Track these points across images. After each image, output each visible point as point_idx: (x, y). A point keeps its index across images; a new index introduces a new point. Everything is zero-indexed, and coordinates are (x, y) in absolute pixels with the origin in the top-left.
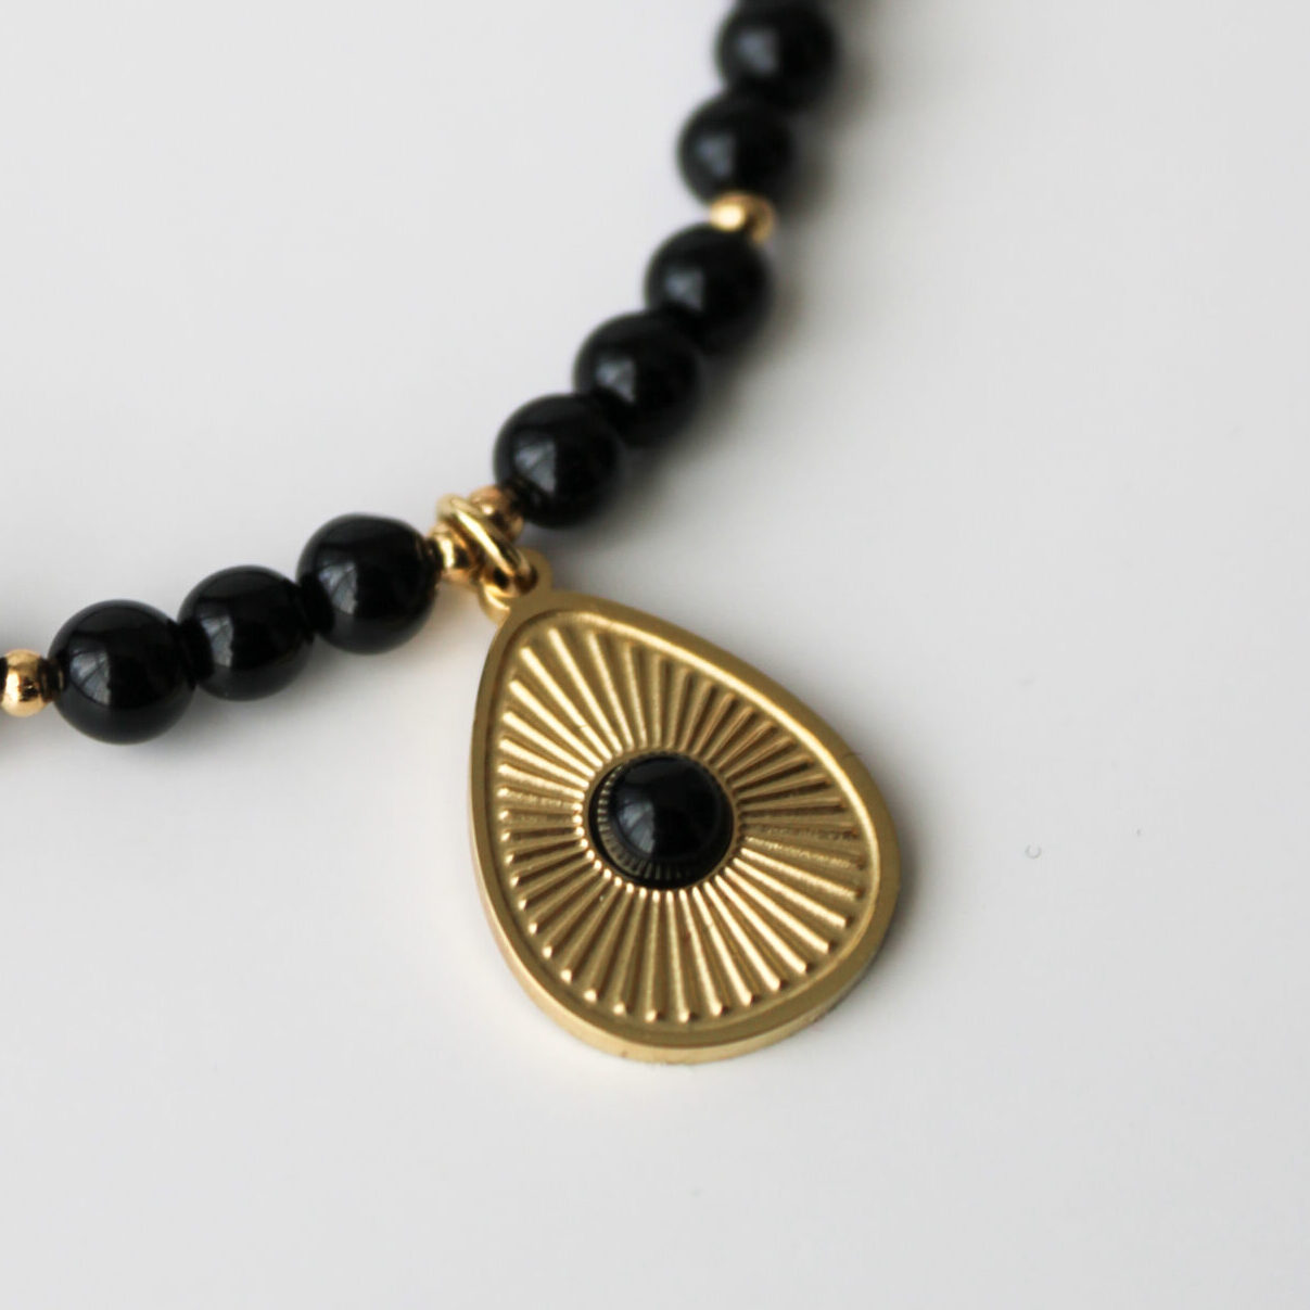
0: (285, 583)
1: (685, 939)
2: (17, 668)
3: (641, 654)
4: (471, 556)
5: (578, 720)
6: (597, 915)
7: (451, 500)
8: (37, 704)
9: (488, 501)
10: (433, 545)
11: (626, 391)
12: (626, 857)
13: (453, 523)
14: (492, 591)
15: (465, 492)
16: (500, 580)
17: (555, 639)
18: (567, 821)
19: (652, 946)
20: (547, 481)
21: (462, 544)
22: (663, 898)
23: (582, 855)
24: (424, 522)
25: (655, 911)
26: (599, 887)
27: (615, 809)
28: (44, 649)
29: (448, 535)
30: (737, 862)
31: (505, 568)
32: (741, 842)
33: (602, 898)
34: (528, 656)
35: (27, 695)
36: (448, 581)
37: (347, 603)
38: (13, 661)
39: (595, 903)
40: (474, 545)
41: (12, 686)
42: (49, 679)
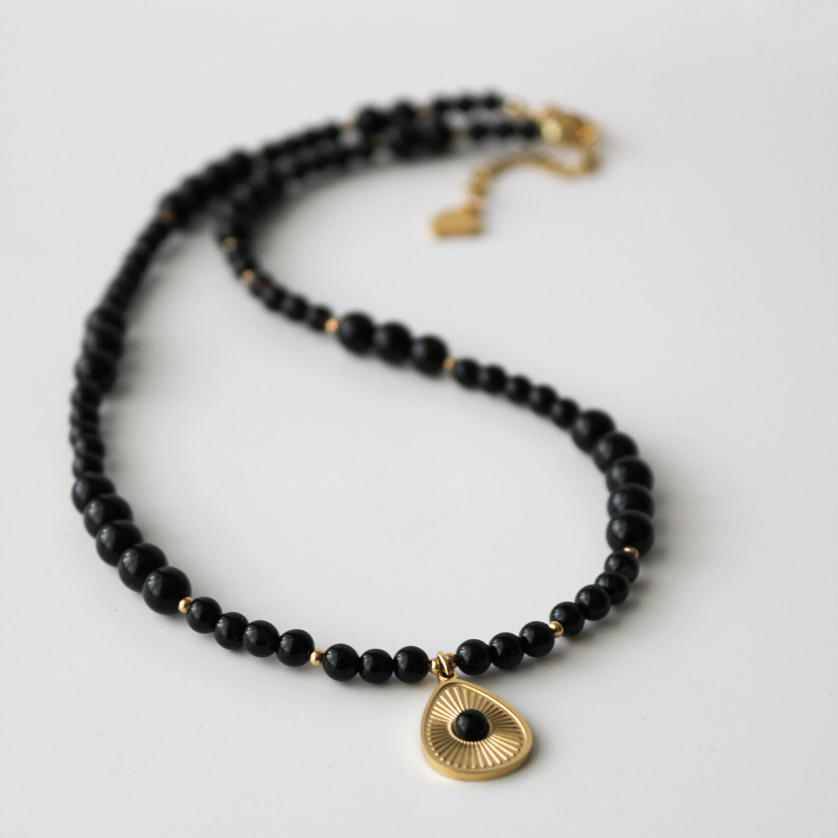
0: (390, 658)
2: (317, 652)
4: (440, 667)
7: (440, 653)
8: (318, 663)
9: (449, 656)
10: (430, 662)
11: (499, 651)
13: (438, 658)
14: (442, 678)
15: (445, 653)
16: (444, 674)
17: (455, 689)
20: (466, 658)
21: (438, 663)
24: (431, 656)
28: (324, 650)
29: (436, 661)
31: (447, 673)
34: (447, 691)
35: (317, 659)
36: (431, 672)
37: (402, 666)
38: (316, 650)
40: (441, 664)
41: (313, 656)
42: (322, 657)
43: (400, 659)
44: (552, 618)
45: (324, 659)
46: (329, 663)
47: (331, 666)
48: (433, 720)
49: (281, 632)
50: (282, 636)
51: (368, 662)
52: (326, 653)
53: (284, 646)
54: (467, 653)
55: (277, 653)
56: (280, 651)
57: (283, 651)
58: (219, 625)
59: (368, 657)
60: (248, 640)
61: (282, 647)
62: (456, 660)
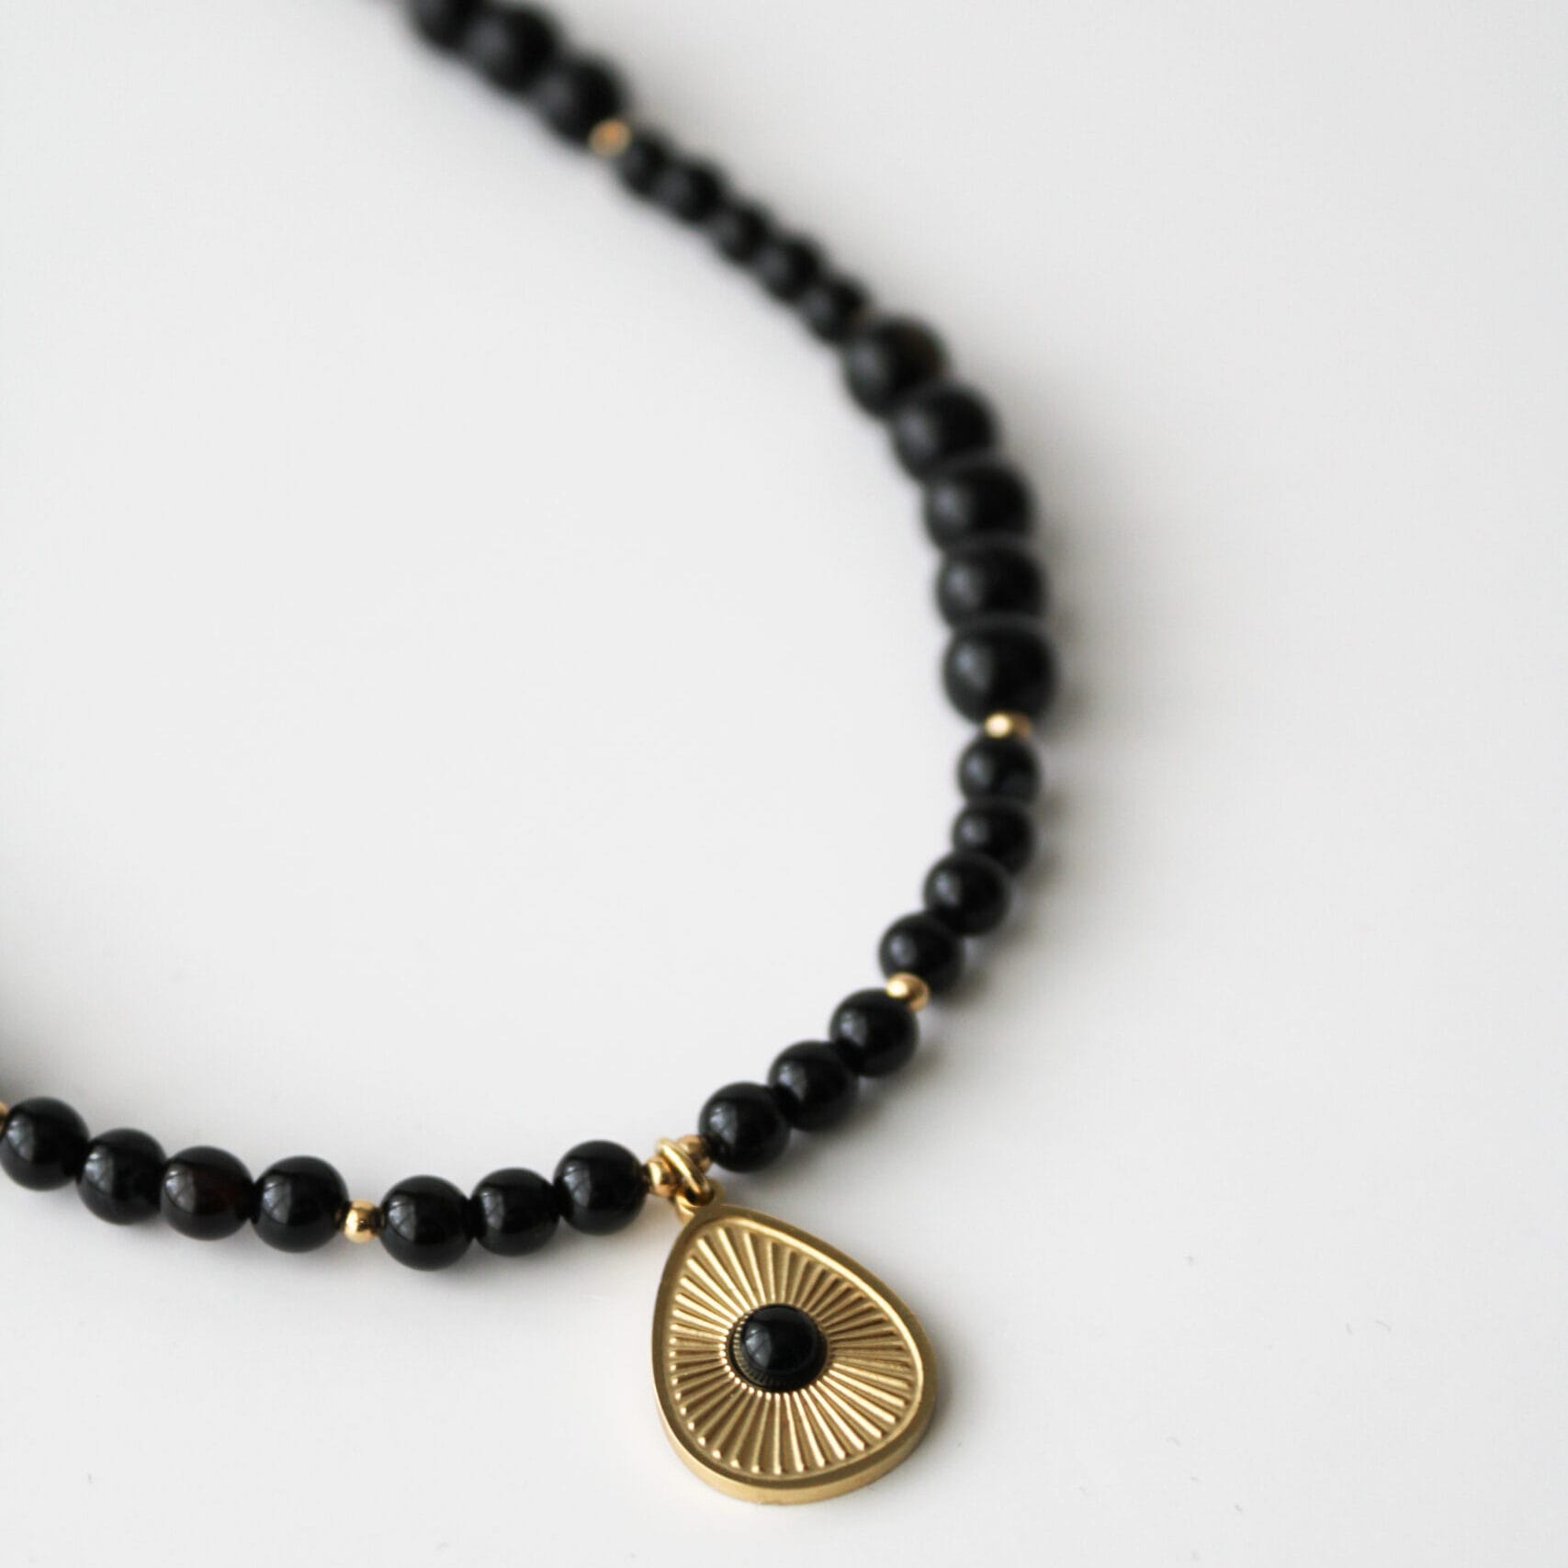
0: (543, 1183)
1: (784, 1425)
2: (359, 1210)
3: (778, 1248)
4: (673, 1178)
5: (731, 1285)
6: (727, 1406)
7: (663, 1141)
8: (367, 1234)
9: (689, 1144)
10: (646, 1170)
11: (799, 1091)
12: (751, 1371)
13: (662, 1155)
14: (682, 1201)
15: (675, 1136)
16: (690, 1195)
17: (722, 1235)
18: (715, 1346)
19: (762, 1427)
20: (728, 1135)
21: (666, 1167)
22: (773, 1398)
23: (722, 1367)
24: (643, 1154)
25: (767, 1406)
26: (732, 1388)
27: (744, 1337)
28: (377, 1202)
29: (658, 1163)
30: (825, 1378)
31: (696, 1188)
32: (830, 1365)
33: (732, 1396)
34: (702, 1244)
35: (362, 1227)
36: (656, 1194)
37: (580, 1197)
38: (356, 1205)
39: (726, 1398)
40: (675, 1171)
41: (352, 1220)
42: (375, 1221)
43: (570, 1179)
44: (890, 966)
45: (383, 1222)
46: (396, 1231)
47: (403, 1238)
48: (681, 1338)
49: (256, 1172)
50: (262, 1181)
51: (494, 1210)
52: (386, 1206)
53: (271, 1205)
54: (728, 1124)
55: (255, 1221)
56: (262, 1218)
57: (270, 1218)
58: (90, 1167)
59: (493, 1195)
60: (173, 1203)
61: (268, 1209)
62: (709, 1147)
